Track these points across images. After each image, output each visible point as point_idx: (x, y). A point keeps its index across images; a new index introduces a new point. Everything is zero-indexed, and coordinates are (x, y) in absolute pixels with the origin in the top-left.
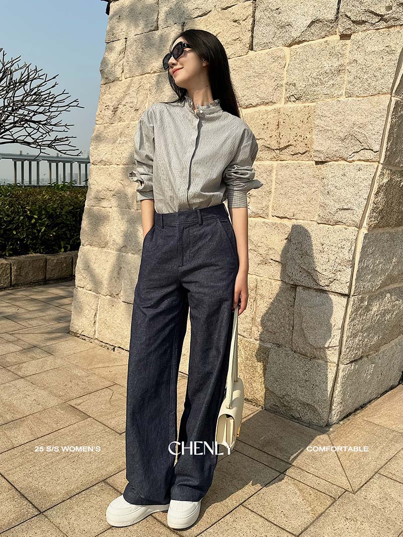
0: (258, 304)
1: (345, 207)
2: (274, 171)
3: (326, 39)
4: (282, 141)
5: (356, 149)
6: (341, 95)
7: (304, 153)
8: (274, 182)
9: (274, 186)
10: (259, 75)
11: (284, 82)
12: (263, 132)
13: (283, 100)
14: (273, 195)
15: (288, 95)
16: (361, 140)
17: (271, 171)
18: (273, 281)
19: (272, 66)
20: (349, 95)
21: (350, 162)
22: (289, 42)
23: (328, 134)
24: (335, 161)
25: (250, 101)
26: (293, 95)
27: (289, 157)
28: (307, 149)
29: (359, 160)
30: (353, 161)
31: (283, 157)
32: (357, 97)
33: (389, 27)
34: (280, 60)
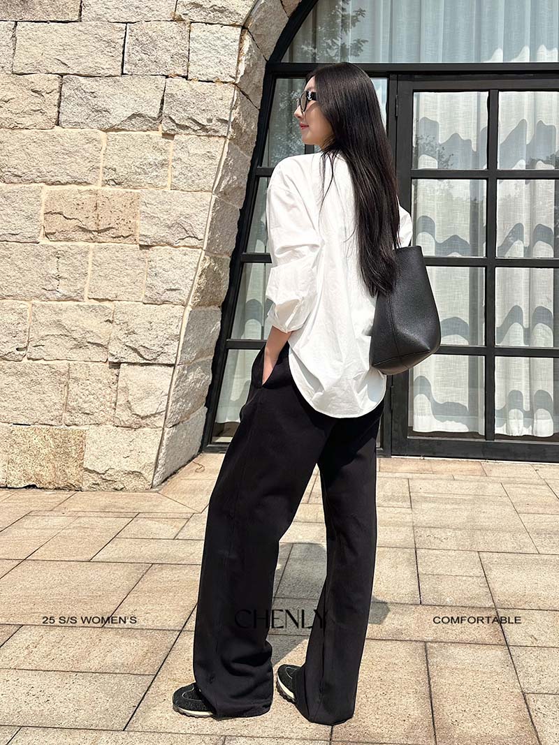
0: (70, 389)
1: (173, 287)
2: (91, 252)
3: (148, 133)
4: (101, 223)
5: (182, 236)
6: (165, 186)
7: (128, 237)
8: (90, 263)
9: (90, 268)
10: (69, 153)
11: (101, 165)
12: (76, 212)
13: (100, 182)
14: (89, 276)
15: (107, 178)
16: (187, 229)
17: (87, 252)
18: (90, 363)
19: (86, 146)
20: (174, 188)
21: (176, 247)
22: (107, 127)
23: (154, 220)
24: (161, 246)
25: (59, 178)
26: (112, 180)
27: (109, 240)
28: (131, 233)
29: (185, 246)
30: (179, 246)
31: (101, 239)
32: (182, 190)
33: (209, 136)
34: (96, 143)
